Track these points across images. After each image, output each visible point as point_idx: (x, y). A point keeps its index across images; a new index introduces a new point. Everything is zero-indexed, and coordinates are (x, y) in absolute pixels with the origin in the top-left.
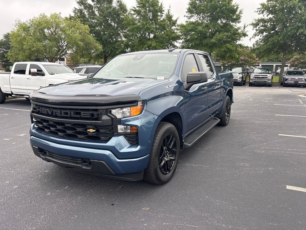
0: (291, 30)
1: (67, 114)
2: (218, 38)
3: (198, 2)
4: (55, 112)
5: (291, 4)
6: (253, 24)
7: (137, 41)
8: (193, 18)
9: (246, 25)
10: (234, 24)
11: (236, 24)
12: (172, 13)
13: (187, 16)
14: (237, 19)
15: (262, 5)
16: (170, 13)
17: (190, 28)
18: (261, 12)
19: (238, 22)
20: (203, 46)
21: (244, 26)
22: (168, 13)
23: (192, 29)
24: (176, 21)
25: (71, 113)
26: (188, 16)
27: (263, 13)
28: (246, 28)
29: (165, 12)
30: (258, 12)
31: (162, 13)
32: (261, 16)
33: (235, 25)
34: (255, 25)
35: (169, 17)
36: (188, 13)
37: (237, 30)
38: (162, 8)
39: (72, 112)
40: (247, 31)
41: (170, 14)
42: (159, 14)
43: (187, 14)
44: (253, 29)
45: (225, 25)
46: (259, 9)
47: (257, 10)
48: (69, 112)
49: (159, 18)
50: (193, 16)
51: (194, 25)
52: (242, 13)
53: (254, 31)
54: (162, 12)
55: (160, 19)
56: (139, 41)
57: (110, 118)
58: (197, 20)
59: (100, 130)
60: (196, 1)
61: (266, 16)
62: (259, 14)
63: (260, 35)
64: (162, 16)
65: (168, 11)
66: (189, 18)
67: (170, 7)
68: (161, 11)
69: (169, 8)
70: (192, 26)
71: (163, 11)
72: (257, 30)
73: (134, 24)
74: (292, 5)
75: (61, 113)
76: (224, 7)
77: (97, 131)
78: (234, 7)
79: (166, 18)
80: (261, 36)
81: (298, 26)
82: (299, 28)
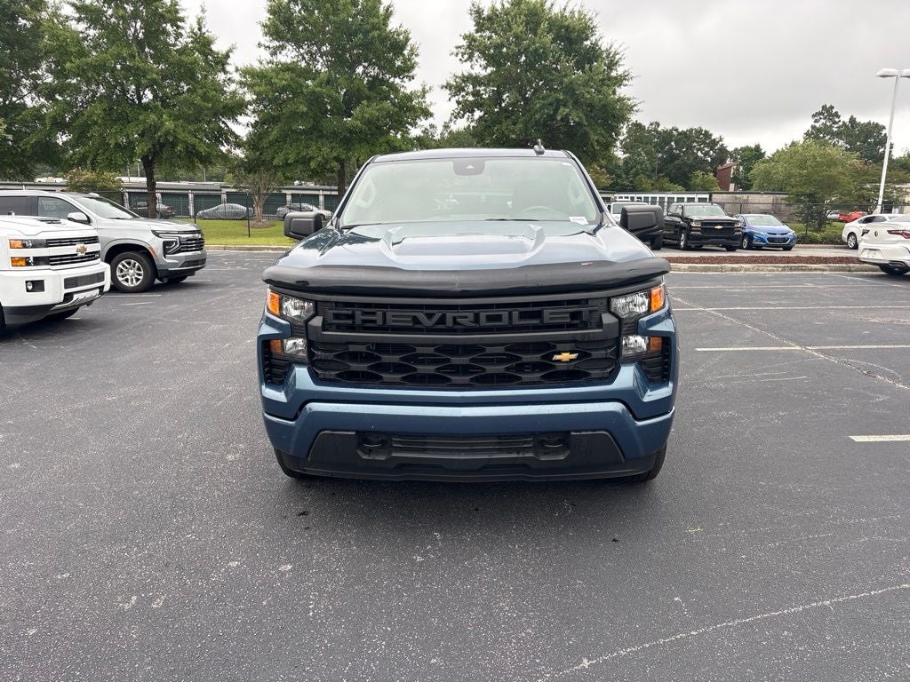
0: (541, 108)
1: (499, 318)
2: (367, 116)
3: (297, 9)
4: (454, 318)
5: (537, 45)
6: (448, 86)
7: (98, 112)
8: (284, 52)
9: (427, 88)
10: (397, 81)
11: (402, 81)
12: (210, 30)
13: (267, 44)
14: (406, 70)
15: (465, 37)
16: (204, 30)
17: (284, 82)
18: (466, 56)
19: (407, 76)
20: (322, 136)
21: (424, 89)
22: (200, 29)
23: (289, 85)
24: (227, 56)
25: (510, 314)
26: (269, 47)
27: (470, 57)
28: (427, 95)
29: (189, 25)
30: (460, 56)
31: (178, 27)
32: (466, 69)
33: (403, 84)
34: (456, 88)
35: (203, 43)
36: (268, 38)
37: (409, 98)
38: (177, 12)
39: (516, 314)
40: (431, 103)
41: (204, 34)
42: (169, 27)
43: (266, 40)
44: (450, 99)
45: (376, 82)
46: (460, 47)
47: (455, 51)
48: (505, 314)
49: (171, 40)
50: (282, 47)
51: (294, 75)
52: (417, 55)
53: (453, 106)
54: (179, 23)
55: (174, 45)
56: (105, 110)
57: (615, 320)
58: (295, 60)
59: (592, 352)
60: (292, 5)
61: (479, 68)
62: (461, 60)
63: (466, 116)
64: (178, 36)
65: (199, 24)
66: (273, 54)
67: (203, 11)
68: (175, 20)
69: (201, 15)
70: (287, 75)
71: (182, 20)
72: (458, 103)
73: (82, 53)
74: (540, 48)
75: (477, 317)
76: (376, 33)
77: (583, 355)
78: (398, 35)
79: (192, 42)
80: (468, 119)
81: (558, 100)
82: (559, 104)
